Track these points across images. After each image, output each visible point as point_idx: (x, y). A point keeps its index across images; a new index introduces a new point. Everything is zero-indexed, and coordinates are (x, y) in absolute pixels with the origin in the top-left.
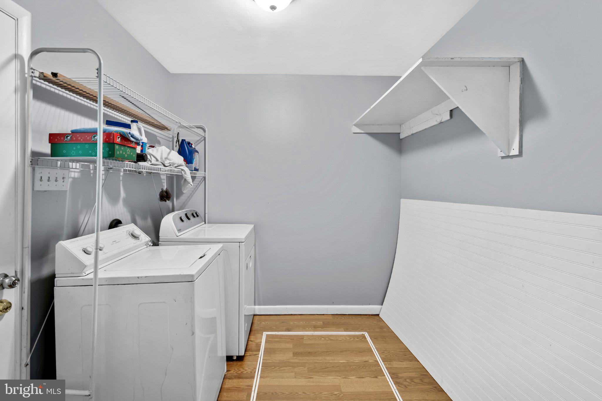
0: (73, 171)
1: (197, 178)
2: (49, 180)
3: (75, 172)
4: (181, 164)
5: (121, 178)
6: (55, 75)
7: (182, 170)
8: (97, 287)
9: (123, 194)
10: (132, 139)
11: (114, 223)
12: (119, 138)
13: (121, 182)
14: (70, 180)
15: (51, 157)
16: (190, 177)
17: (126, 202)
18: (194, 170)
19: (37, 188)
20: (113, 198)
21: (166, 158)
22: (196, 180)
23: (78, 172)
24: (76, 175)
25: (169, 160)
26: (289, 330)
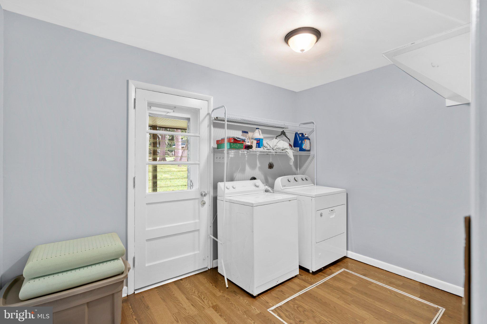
0: (231, 154)
1: (311, 155)
2: (220, 158)
3: (231, 155)
4: (286, 148)
5: (257, 157)
6: (217, 118)
7: (286, 151)
8: (225, 202)
9: (258, 165)
10: (238, 139)
11: (252, 179)
12: (232, 140)
13: (258, 159)
14: (230, 158)
15: (217, 149)
16: (292, 155)
17: (260, 168)
18: (299, 150)
19: (215, 161)
20: (253, 167)
21: (276, 145)
22: (310, 157)
23: (233, 155)
24: (232, 156)
25: (277, 146)
26: (364, 275)
